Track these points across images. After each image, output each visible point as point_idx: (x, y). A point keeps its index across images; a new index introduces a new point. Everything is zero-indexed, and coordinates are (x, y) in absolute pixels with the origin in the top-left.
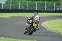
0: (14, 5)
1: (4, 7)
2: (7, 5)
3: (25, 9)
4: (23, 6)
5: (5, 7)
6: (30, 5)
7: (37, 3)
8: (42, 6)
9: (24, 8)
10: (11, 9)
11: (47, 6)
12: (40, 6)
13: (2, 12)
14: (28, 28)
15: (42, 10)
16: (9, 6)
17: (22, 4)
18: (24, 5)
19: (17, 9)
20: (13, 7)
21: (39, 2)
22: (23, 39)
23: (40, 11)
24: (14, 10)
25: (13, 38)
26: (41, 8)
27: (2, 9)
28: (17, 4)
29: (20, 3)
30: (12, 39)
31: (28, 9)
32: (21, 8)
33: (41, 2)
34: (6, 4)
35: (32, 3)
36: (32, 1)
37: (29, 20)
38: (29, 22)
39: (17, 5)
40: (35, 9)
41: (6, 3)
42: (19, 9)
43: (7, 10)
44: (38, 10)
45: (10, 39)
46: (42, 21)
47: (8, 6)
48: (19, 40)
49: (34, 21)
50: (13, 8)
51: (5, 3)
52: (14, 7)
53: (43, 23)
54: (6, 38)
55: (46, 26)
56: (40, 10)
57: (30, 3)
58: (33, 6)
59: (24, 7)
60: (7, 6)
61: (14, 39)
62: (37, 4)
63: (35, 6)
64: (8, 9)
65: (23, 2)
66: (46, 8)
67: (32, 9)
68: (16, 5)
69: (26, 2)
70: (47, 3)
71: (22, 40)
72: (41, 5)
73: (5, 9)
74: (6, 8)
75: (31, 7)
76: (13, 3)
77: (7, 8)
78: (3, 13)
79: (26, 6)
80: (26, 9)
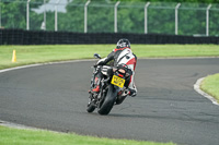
0: (96, 16)
1: (62, 25)
2: (73, 15)
3: (135, 31)
4: (129, 20)
5: (66, 24)
6: (155, 18)
7: (179, 10)
8: (196, 22)
9: (132, 28)
10: (86, 31)
11: (213, 19)
12: (189, 22)
13: (54, 43)
14: (98, 92)
15: (195, 35)
16: (78, 19)
17: (125, 13)
18: (131, 16)
19: (105, 31)
20: (94, 24)
21: (184, 8)
22: (129, 138)
23: (188, 37)
24: (98, 34)
25: (93, 135)
26: (191, 27)
27: (56, 33)
28: (107, 13)
29: (118, 9)
30: (90, 139)
31: (146, 32)
32: (123, 28)
33: (194, 7)
34: (69, 15)
35: (159, 11)
36: (159, 3)
37: (102, 64)
38: (99, 71)
39: (109, 16)
40: (170, 33)
41: (70, 8)
42: (116, 31)
43: (71, 34)
44: (182, 34)
45: (81, 137)
46: (196, 75)
47: (75, 22)
48: (114, 141)
49: (114, 69)
50: (94, 27)
51: (64, 11)
52: (98, 26)
53: (199, 81)
54: (68, 134)
55: (210, 91)
56: (189, 34)
57: (153, 10)
58: (162, 22)
59: (131, 24)
60: (73, 19)
61: (97, 139)
62: (176, 12)
63: (173, 19)
64: (74, 30)
65: (129, 5)
66: (211, 29)
67: (159, 32)
68: (104, 15)
69: (140, 7)
70: (215, 9)
71: (124, 142)
72: (191, 16)
73: (66, 33)
74: (68, 28)
75: (157, 23)
76: (92, 11)
77: (72, 28)
78: (57, 46)
79: (140, 19)
80: (140, 32)
